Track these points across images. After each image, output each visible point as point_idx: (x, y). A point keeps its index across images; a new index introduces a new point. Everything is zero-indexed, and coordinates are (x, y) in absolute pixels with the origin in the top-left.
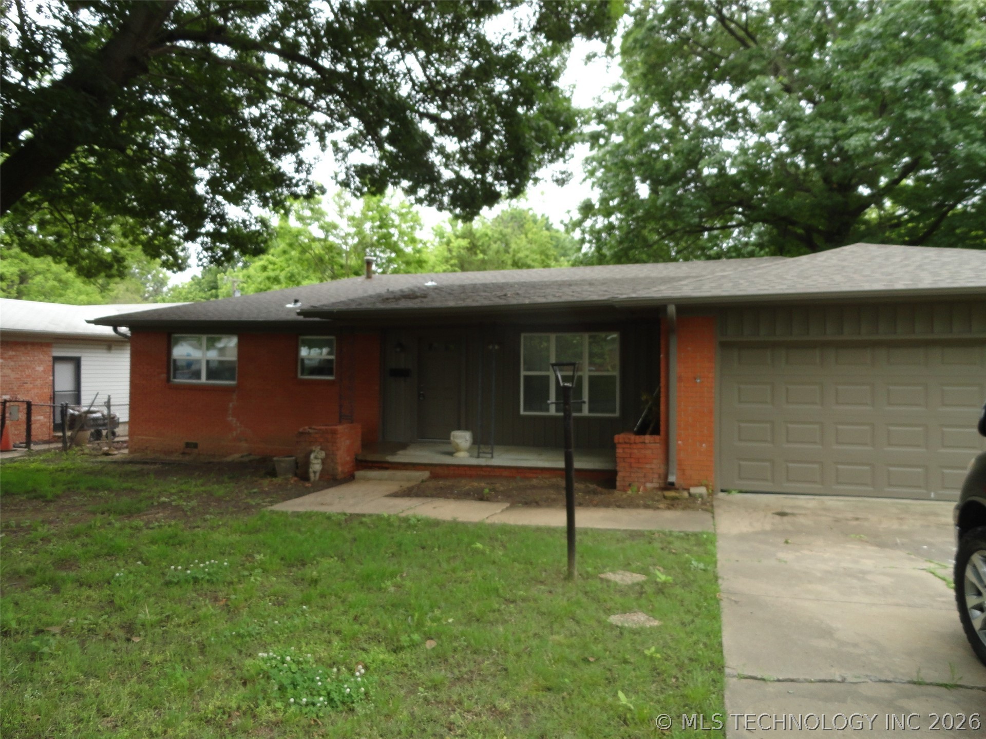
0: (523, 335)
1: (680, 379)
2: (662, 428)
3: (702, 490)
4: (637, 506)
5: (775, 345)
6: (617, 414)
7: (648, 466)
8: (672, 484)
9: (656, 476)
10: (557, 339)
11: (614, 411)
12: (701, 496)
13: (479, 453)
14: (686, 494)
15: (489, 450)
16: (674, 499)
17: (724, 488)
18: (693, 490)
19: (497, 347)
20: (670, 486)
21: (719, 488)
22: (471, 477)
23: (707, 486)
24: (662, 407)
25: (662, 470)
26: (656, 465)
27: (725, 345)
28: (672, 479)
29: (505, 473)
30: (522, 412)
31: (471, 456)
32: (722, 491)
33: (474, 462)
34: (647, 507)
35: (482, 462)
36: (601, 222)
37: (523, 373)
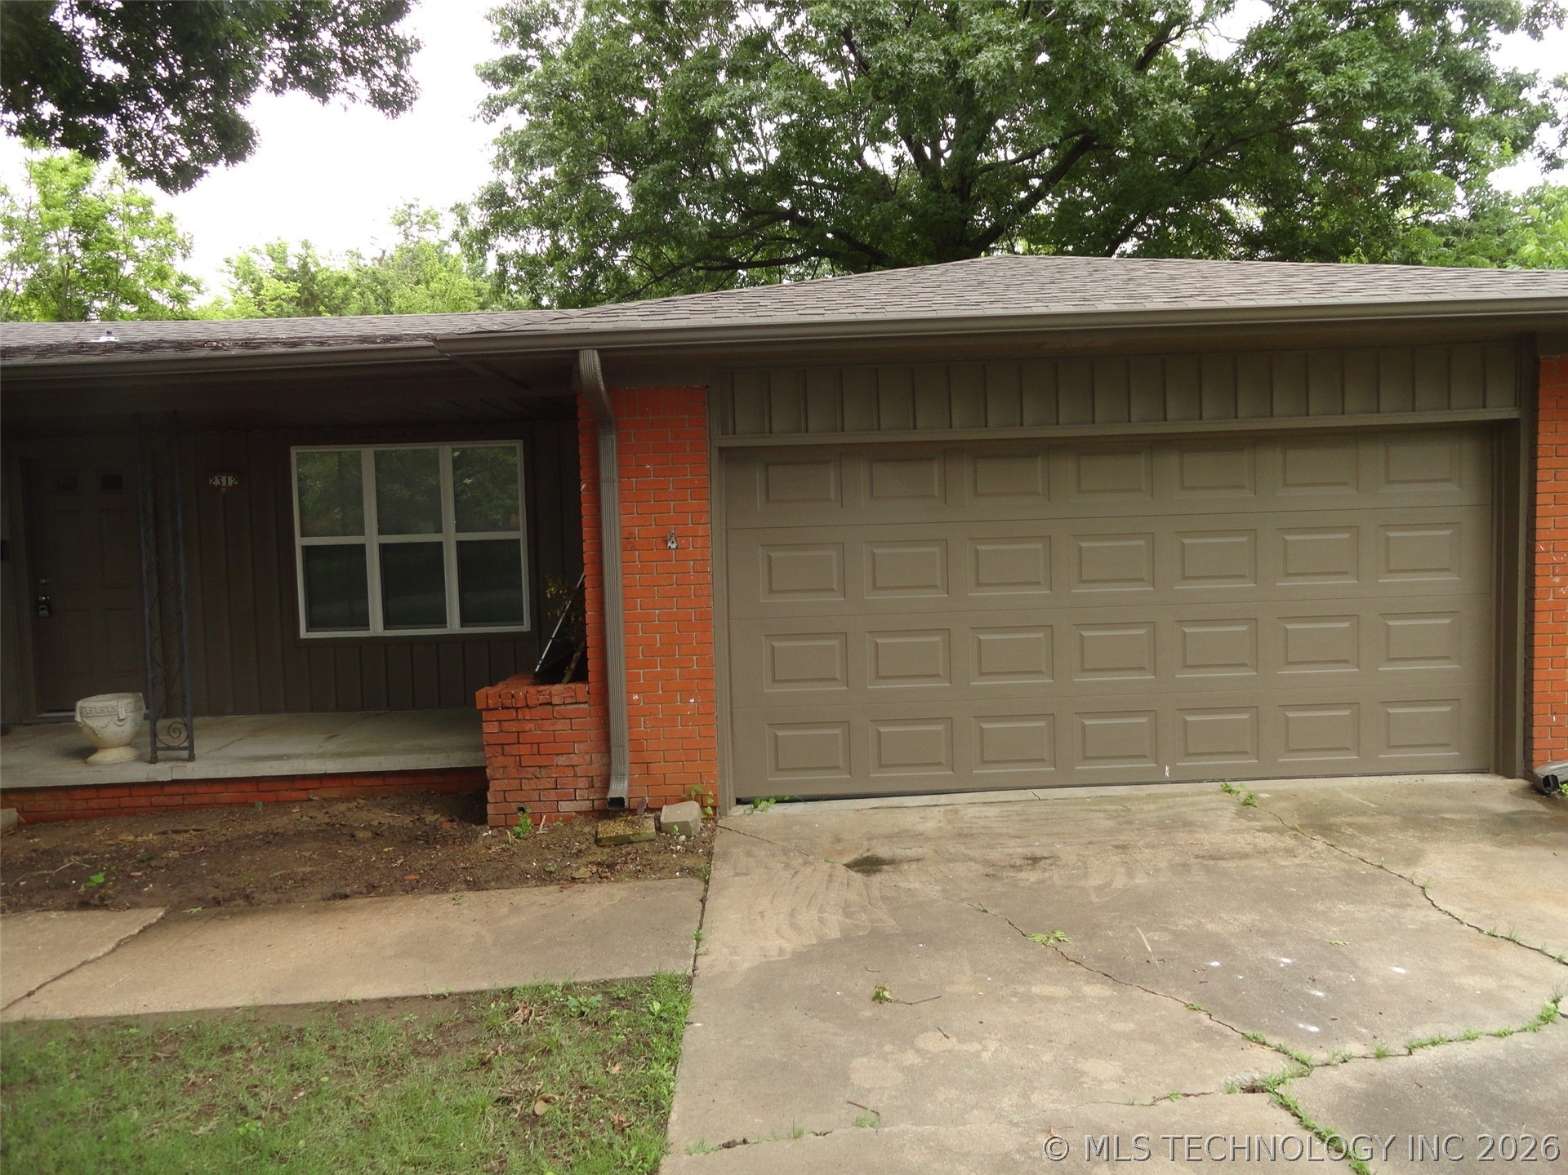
0: (294, 451)
1: (628, 543)
2: (592, 665)
3: (687, 812)
4: (522, 879)
5: (845, 454)
6: (526, 626)
7: (562, 760)
8: (619, 802)
9: (582, 783)
10: (378, 457)
11: (518, 619)
12: (685, 827)
13: (155, 750)
14: (650, 825)
15: (180, 740)
16: (620, 841)
17: (743, 796)
18: (669, 814)
19: (231, 481)
20: (614, 808)
21: (730, 795)
22: (133, 812)
23: (701, 799)
24: (590, 614)
25: (595, 769)
26: (582, 757)
27: (732, 457)
28: (618, 789)
29: (226, 796)
30: (303, 633)
31: (140, 758)
32: (739, 802)
33: (142, 773)
34: (545, 878)
35: (163, 772)
36: (535, 243)
37: (300, 542)
